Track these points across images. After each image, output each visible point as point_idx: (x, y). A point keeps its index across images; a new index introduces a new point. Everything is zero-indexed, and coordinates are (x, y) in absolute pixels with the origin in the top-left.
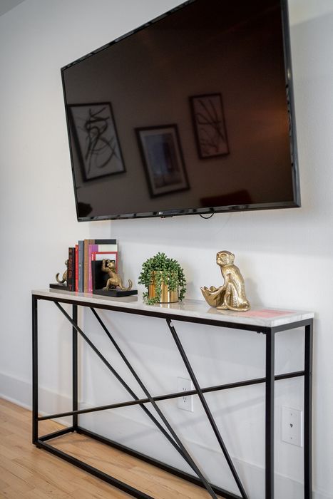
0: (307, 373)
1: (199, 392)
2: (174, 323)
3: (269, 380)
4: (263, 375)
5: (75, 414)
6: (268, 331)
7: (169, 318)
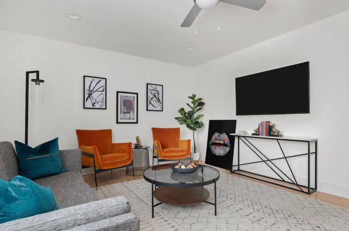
0: (316, 153)
1: (285, 158)
2: (279, 141)
3: (309, 154)
4: (307, 153)
5: (239, 165)
6: (308, 142)
7: (278, 139)
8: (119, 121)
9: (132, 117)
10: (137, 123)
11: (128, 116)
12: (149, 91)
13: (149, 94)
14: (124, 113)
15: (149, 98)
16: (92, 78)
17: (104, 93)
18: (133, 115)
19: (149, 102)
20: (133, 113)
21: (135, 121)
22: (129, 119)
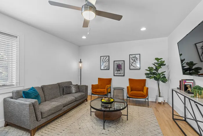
8: (115, 75)
9: (121, 73)
10: (124, 76)
11: (119, 72)
12: (131, 59)
13: (131, 60)
14: (117, 71)
15: (130, 62)
16: (103, 57)
17: (108, 62)
18: (122, 72)
19: (131, 65)
20: (122, 71)
21: (123, 75)
22: (120, 74)
